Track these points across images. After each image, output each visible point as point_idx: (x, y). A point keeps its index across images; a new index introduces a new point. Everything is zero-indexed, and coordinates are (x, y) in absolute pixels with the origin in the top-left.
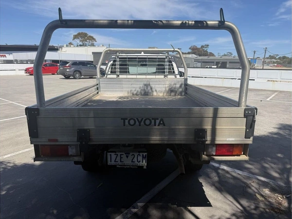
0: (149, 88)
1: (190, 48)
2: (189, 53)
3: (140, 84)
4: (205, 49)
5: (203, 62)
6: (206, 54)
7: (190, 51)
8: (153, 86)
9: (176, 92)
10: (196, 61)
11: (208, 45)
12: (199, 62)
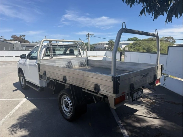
0: (71, 64)
1: (12, 37)
2: (11, 40)
3: (66, 62)
4: (23, 38)
5: (26, 47)
6: (24, 41)
7: (12, 39)
8: (72, 62)
9: (83, 64)
10: (22, 46)
11: (25, 36)
12: (24, 47)
